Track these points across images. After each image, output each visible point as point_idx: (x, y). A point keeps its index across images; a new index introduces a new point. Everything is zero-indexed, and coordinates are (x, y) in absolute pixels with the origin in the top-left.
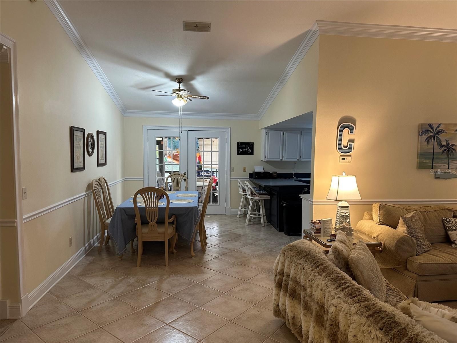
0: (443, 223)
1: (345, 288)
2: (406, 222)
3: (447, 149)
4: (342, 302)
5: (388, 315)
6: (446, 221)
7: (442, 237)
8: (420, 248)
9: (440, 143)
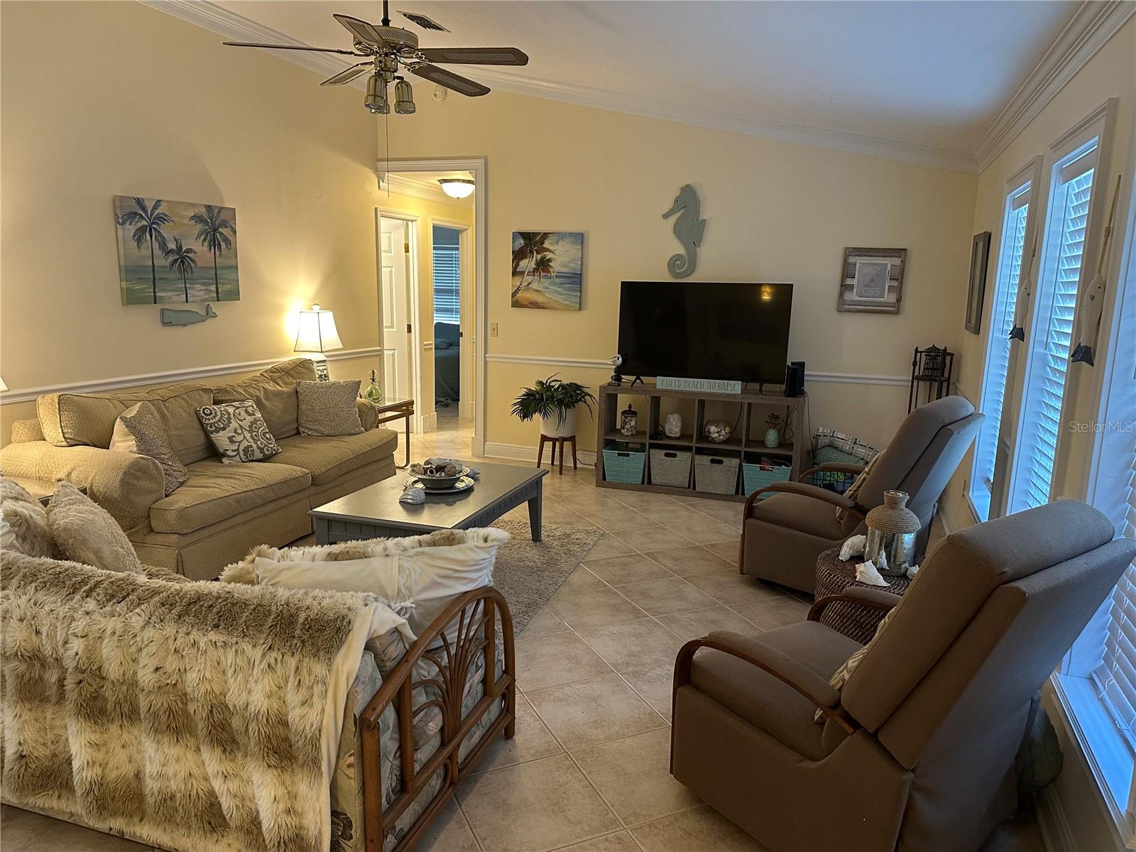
0: (199, 419)
1: (91, 590)
2: (133, 427)
3: (178, 259)
4: (99, 618)
5: (218, 598)
6: (204, 413)
7: (202, 447)
8: (170, 479)
9: (163, 245)
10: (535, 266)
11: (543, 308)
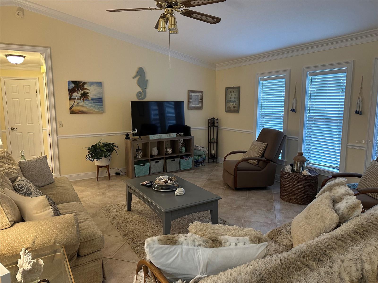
10: (80, 96)
11: (87, 113)
